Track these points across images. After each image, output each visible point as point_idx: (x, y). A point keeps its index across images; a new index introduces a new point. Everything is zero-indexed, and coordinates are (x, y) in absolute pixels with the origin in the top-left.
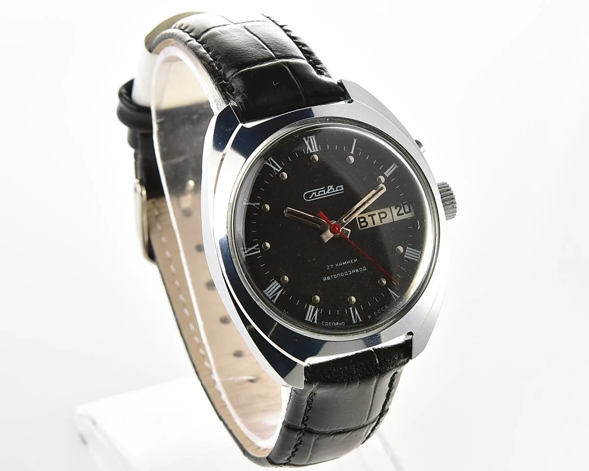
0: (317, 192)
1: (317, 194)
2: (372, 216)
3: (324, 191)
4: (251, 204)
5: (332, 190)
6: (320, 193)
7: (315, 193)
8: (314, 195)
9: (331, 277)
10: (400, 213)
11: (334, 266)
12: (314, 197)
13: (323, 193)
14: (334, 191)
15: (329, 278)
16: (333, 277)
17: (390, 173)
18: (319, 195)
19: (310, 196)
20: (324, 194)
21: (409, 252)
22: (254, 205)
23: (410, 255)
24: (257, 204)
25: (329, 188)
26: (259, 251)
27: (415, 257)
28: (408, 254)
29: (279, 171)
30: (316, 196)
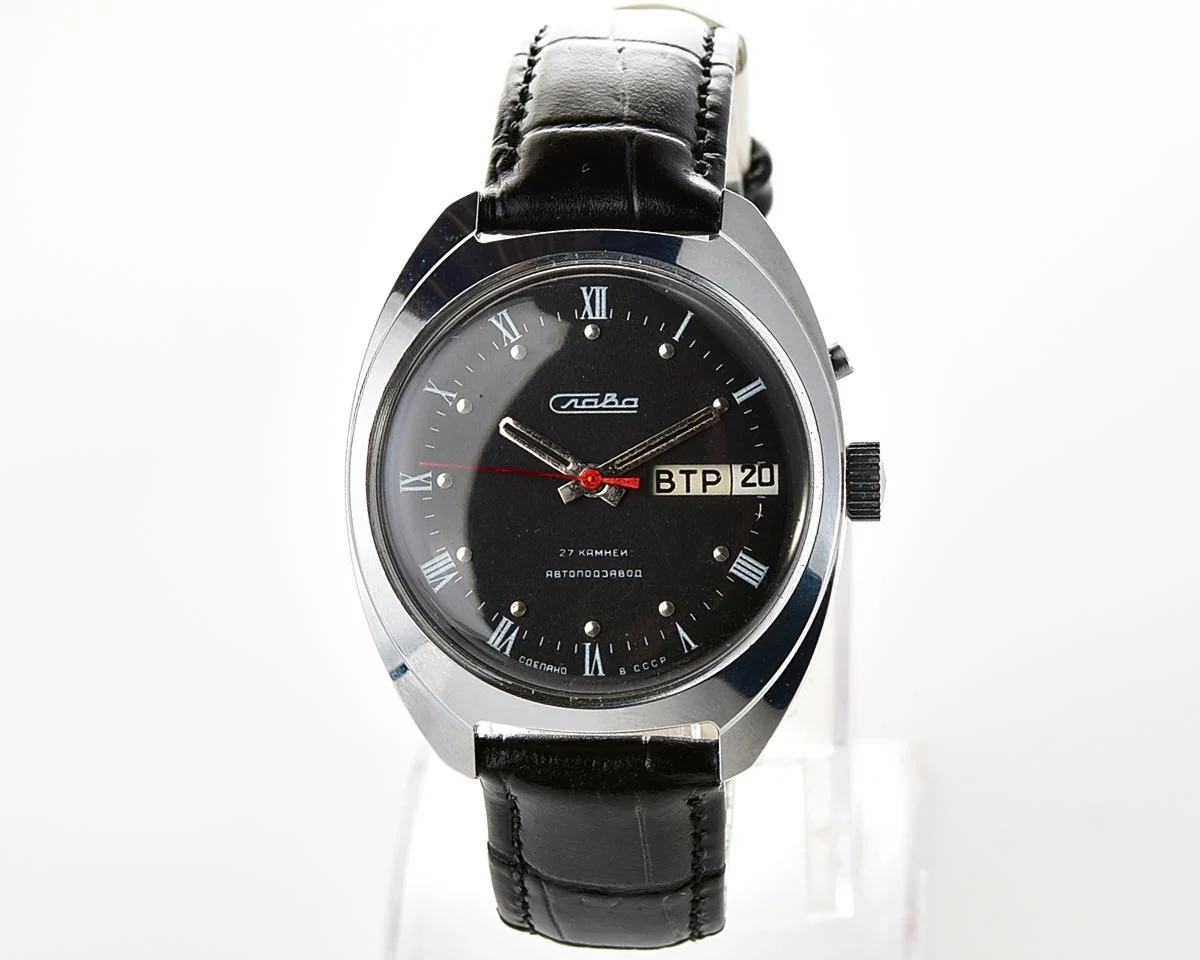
0: (581, 399)
1: (580, 404)
2: (688, 473)
3: (596, 401)
4: (439, 392)
5: (613, 403)
6: (587, 404)
7: (576, 401)
8: (573, 403)
9: (562, 574)
10: (749, 481)
11: (576, 552)
12: (571, 407)
13: (593, 403)
14: (616, 406)
15: (557, 574)
16: (567, 574)
17: (744, 397)
18: (584, 406)
19: (564, 405)
20: (595, 406)
21: (743, 563)
22: (444, 395)
23: (744, 570)
24: (450, 395)
25: (609, 397)
26: (430, 488)
27: (753, 576)
28: (739, 567)
29: (513, 340)
30: (576, 406)
